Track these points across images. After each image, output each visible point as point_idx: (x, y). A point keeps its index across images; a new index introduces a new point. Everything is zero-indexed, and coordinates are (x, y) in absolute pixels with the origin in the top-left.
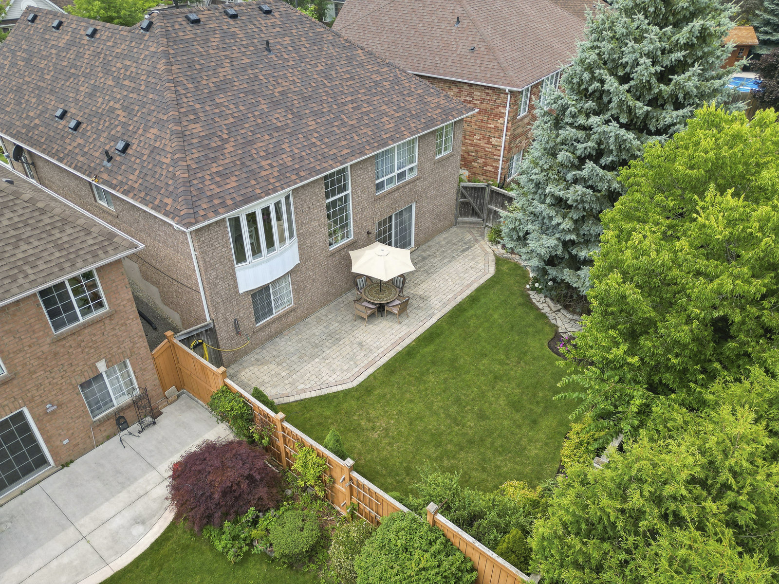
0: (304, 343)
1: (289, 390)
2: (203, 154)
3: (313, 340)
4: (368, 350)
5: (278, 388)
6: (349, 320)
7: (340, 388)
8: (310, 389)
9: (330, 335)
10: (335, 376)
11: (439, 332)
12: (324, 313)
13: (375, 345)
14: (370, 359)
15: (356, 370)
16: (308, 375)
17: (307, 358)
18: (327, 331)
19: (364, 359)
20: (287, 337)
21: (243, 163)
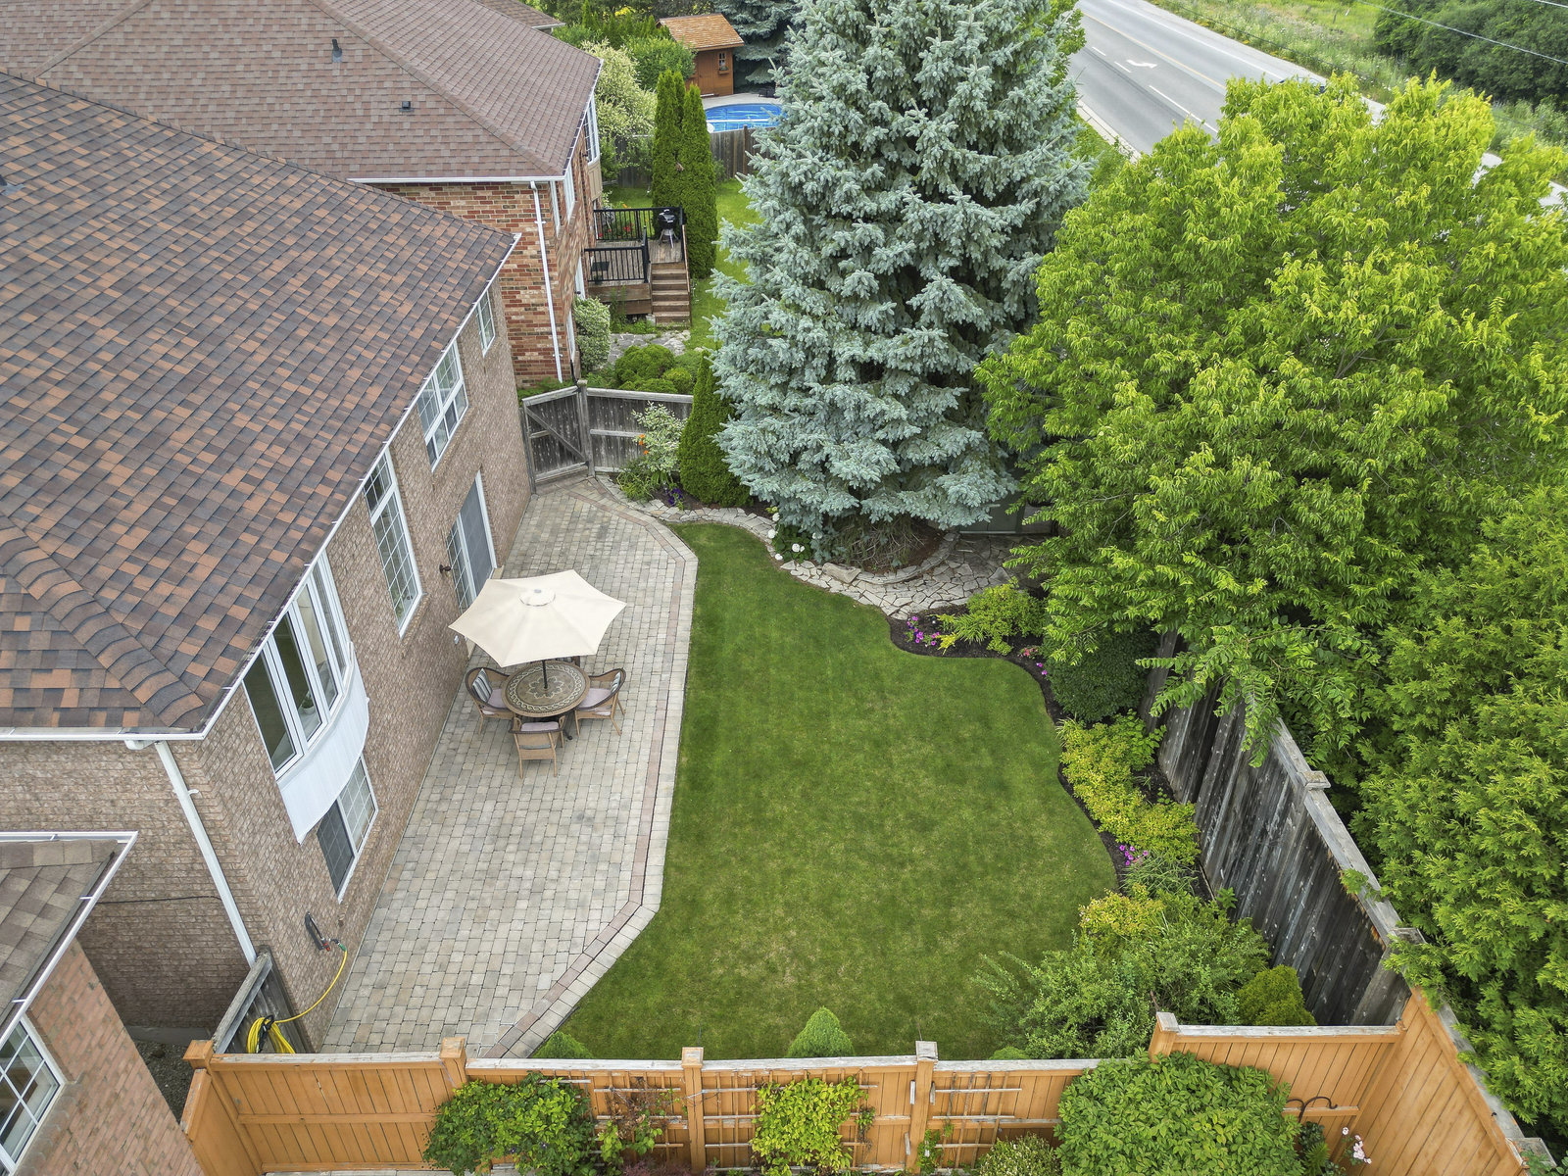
0: (455, 885)
1: (526, 1006)
2: (62, 510)
3: (470, 868)
4: (610, 822)
5: (497, 1016)
6: (507, 781)
7: (631, 932)
8: (571, 975)
9: (499, 835)
10: (595, 915)
11: (707, 712)
12: (435, 797)
13: (614, 804)
14: (633, 839)
15: (626, 875)
16: (536, 947)
17: (493, 914)
18: (481, 831)
19: (619, 844)
20: (400, 895)
21: (182, 499)
